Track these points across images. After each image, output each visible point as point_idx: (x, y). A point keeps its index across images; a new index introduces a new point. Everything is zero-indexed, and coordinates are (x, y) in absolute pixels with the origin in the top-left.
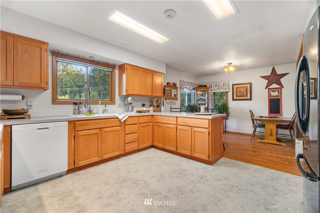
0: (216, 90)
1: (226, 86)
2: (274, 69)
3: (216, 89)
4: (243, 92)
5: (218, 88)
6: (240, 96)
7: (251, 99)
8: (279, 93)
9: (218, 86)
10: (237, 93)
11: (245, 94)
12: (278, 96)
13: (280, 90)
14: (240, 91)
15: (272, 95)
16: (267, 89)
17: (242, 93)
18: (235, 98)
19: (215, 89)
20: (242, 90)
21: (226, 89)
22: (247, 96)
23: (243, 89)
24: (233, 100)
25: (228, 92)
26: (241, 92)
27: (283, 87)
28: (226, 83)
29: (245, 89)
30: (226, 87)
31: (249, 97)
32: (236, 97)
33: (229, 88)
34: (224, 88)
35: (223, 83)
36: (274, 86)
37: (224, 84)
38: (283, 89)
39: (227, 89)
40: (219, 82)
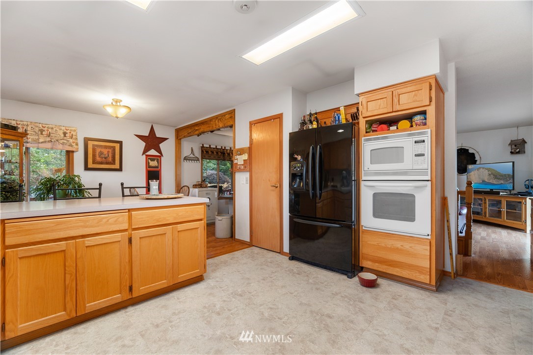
0: (42, 142)
1: (72, 138)
2: (152, 129)
3: (41, 140)
4: (107, 155)
5: (48, 139)
6: (101, 163)
7: (120, 169)
8: (158, 163)
9: (49, 135)
10: (94, 156)
11: (110, 159)
12: (157, 167)
13: (158, 158)
14: (101, 153)
15: (150, 164)
16: (144, 156)
17: (105, 158)
18: (90, 165)
19: (38, 139)
20: (105, 151)
21: (71, 145)
22: (113, 162)
23: (107, 150)
24: (87, 168)
25: (73, 152)
26: (103, 156)
27: (162, 155)
28: (72, 132)
29: (110, 150)
30: (71, 141)
31: (117, 166)
32: (93, 163)
33: (77, 144)
34: (65, 141)
35: (62, 131)
36: (153, 152)
37: (65, 134)
38: (162, 158)
39: (74, 144)
40: (51, 126)
